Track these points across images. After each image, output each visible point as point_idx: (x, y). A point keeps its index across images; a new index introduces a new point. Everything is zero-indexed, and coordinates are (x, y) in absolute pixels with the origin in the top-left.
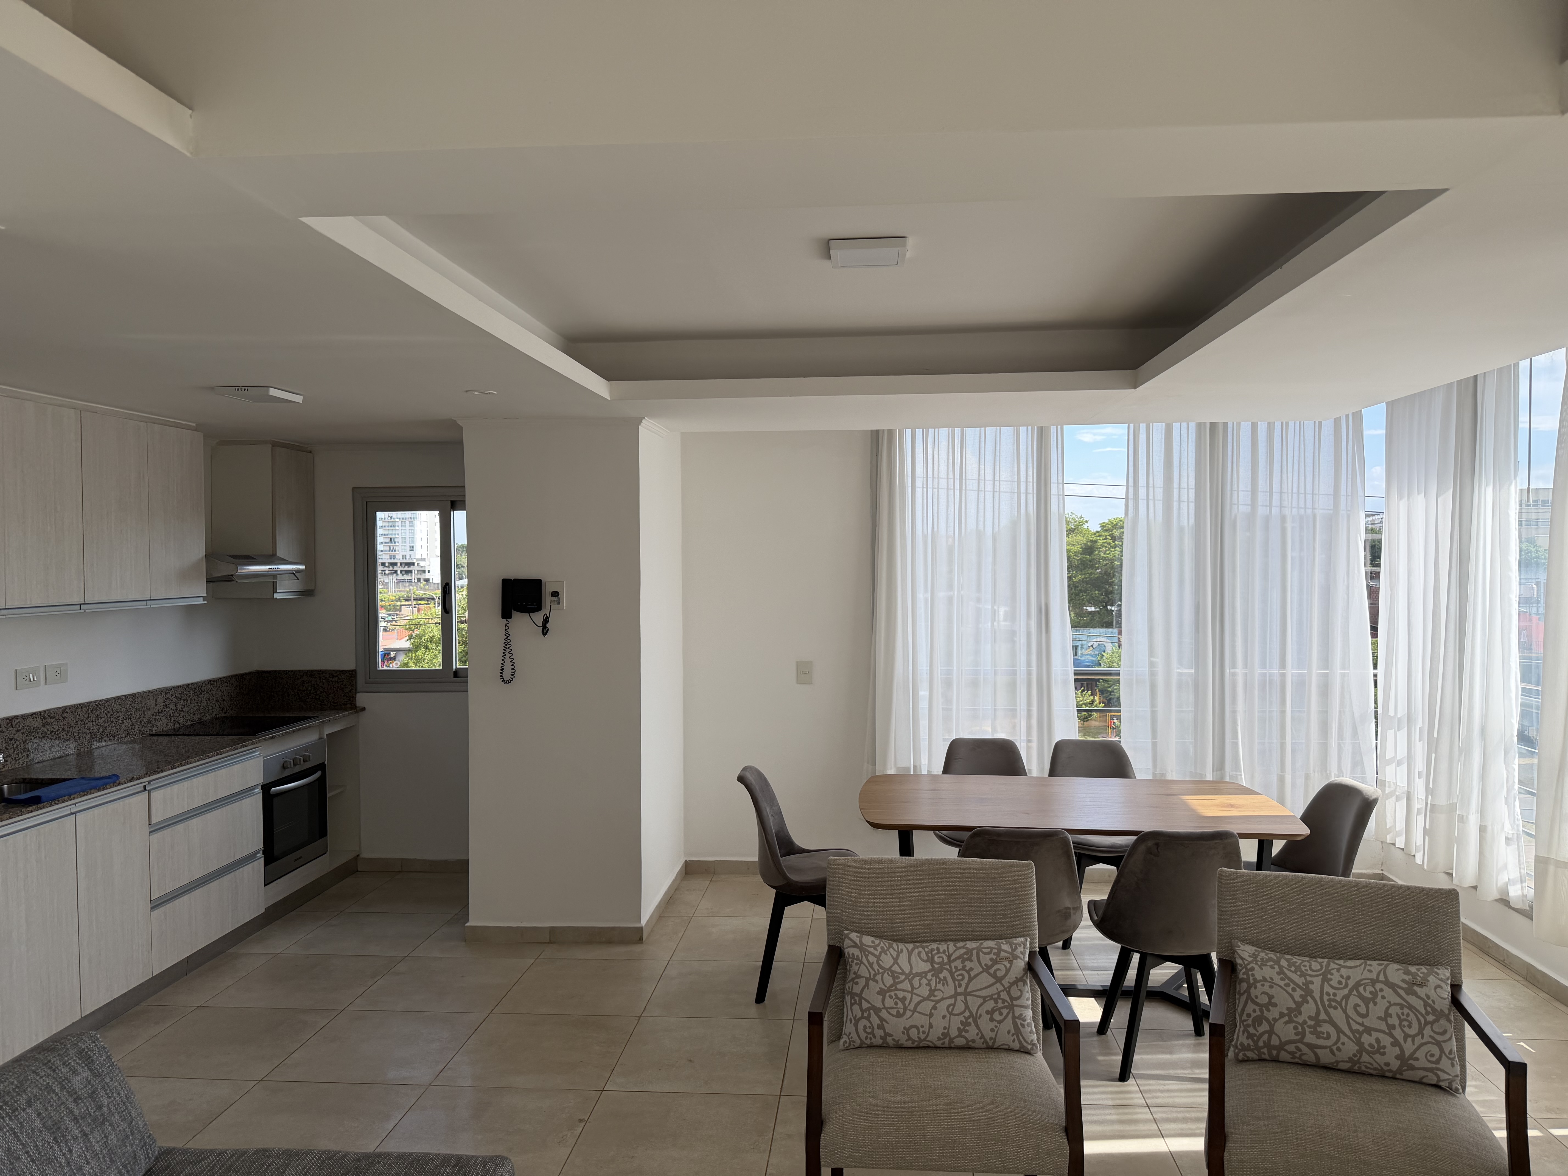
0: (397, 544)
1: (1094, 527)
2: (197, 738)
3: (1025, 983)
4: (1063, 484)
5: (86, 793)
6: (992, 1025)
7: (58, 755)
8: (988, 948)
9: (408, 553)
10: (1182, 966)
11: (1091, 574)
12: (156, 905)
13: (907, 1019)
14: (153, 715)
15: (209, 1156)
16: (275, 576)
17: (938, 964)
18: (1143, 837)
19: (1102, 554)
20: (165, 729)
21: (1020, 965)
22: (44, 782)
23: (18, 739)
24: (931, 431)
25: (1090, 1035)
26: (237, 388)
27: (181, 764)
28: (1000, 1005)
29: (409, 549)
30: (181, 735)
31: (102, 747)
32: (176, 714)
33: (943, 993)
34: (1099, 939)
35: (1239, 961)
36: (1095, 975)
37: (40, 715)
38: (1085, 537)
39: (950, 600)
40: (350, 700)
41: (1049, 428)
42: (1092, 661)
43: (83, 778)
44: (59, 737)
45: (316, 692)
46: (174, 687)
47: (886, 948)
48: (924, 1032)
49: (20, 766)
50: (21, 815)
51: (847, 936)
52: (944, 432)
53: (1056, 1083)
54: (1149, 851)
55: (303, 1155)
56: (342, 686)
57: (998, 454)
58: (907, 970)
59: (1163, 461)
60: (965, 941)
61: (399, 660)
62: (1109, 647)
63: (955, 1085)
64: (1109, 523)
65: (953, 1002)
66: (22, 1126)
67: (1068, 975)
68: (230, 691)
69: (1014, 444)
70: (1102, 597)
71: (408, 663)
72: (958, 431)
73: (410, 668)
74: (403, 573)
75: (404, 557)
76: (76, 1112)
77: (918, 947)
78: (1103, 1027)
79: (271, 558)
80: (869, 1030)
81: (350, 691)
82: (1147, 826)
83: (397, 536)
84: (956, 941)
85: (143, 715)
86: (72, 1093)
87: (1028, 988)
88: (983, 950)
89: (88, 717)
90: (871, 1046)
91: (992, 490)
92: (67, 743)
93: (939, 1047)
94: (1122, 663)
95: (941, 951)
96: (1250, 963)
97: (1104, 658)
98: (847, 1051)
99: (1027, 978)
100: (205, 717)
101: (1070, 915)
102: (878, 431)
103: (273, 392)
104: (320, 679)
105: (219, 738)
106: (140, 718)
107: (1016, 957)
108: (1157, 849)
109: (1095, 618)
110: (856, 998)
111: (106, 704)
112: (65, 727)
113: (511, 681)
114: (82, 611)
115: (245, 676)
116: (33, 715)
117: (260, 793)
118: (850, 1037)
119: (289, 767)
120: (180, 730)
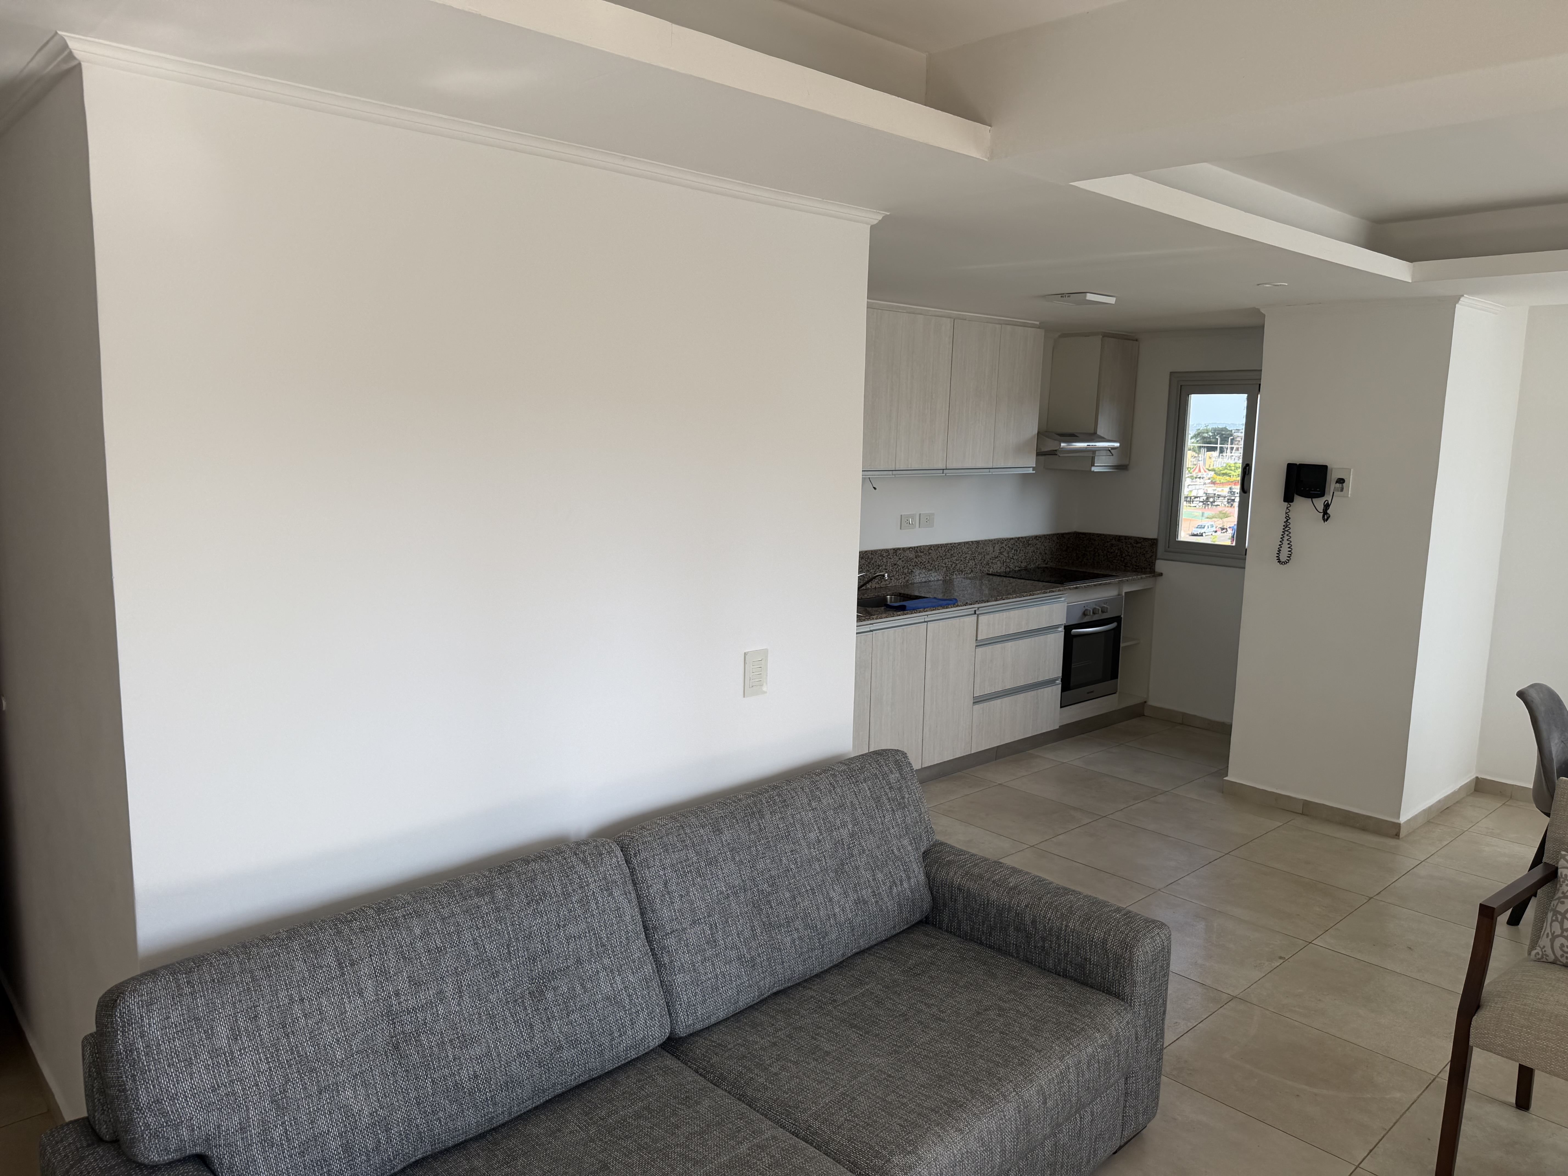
5: (935, 609)
7: (924, 580)
12: (978, 701)
14: (991, 559)
16: (1093, 452)
20: (999, 571)
22: (911, 597)
23: (900, 565)
26: (1062, 295)
27: (1002, 598)
30: (1009, 577)
31: (957, 579)
32: (1008, 561)
37: (914, 549)
40: (1149, 565)
43: (935, 598)
44: (925, 567)
45: (1122, 555)
46: (1008, 539)
49: (899, 584)
50: (893, 617)
51: (1563, 857)
56: (1144, 552)
66: (860, 792)
68: (1051, 547)
76: (890, 795)
79: (1093, 436)
81: (1151, 557)
85: (983, 558)
92: (930, 572)
98: (1538, 962)
100: (1030, 565)
103: (1090, 297)
104: (1126, 544)
106: (981, 560)
110: (1558, 916)
111: (958, 547)
112: (930, 560)
113: (1287, 562)
114: (944, 475)
115: (1065, 535)
116: (909, 549)
117: (1062, 631)
118: (1543, 950)
119: (1090, 615)
120: (1009, 573)
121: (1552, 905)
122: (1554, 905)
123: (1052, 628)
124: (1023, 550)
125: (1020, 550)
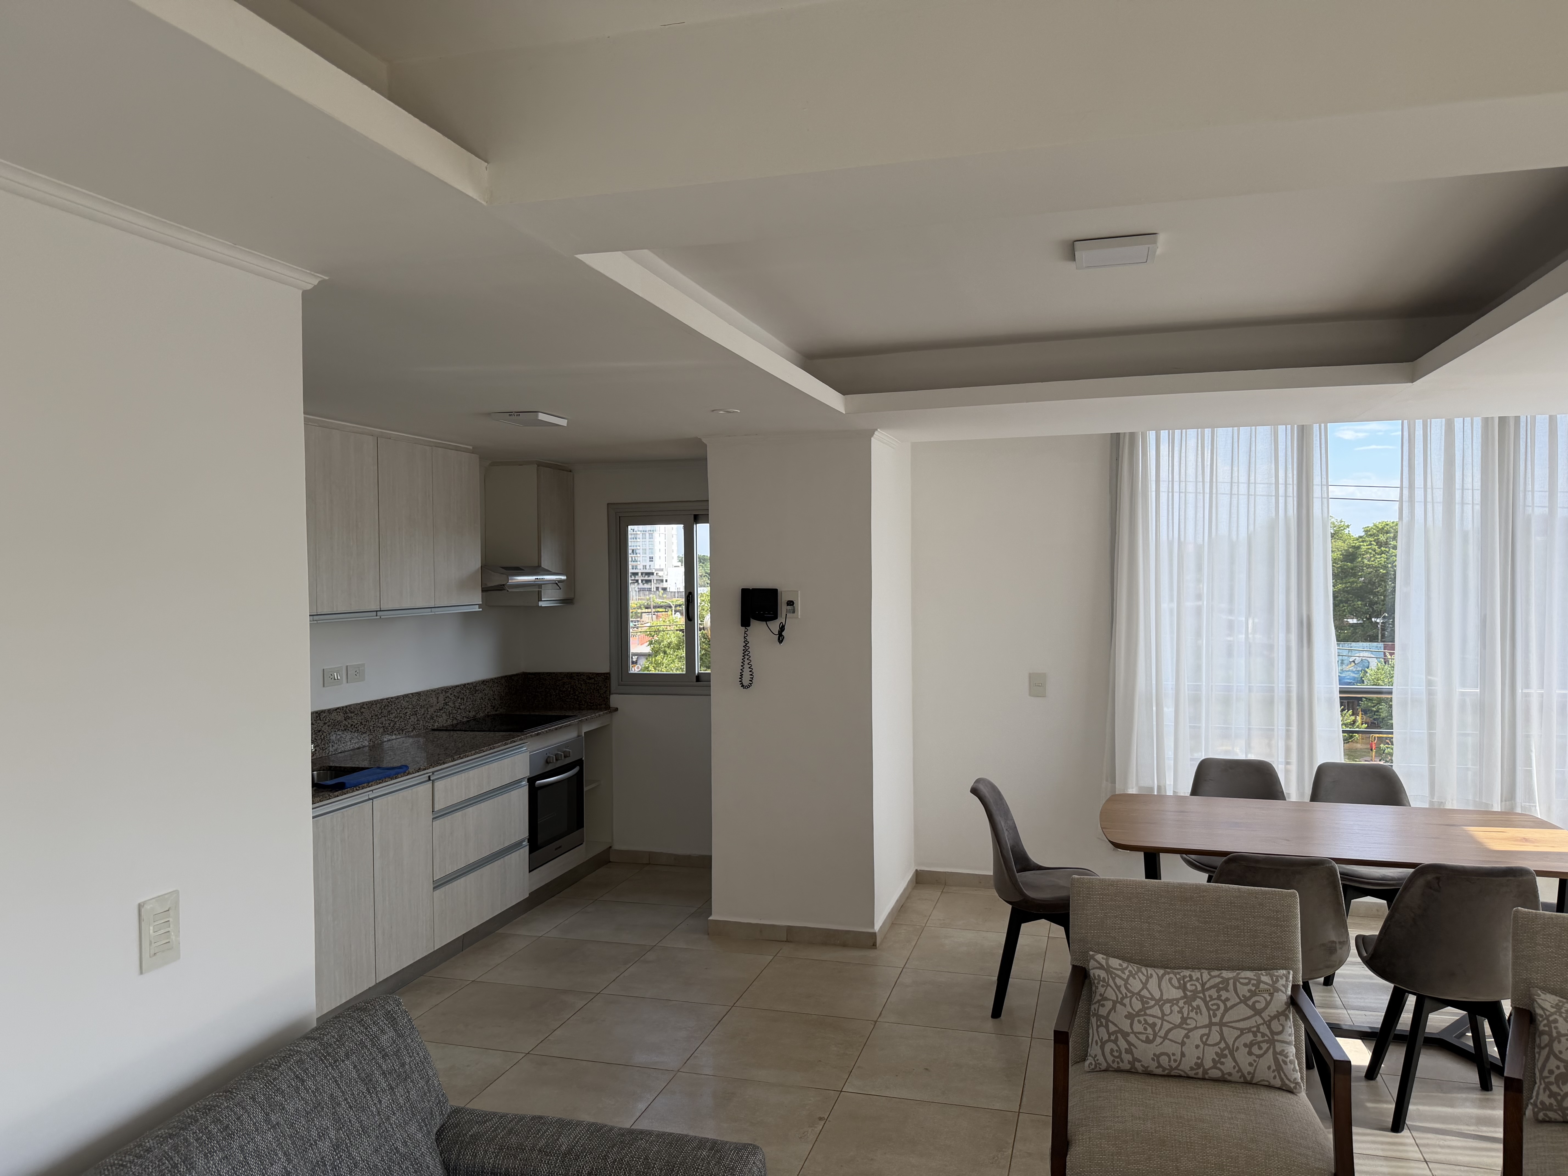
0: (639, 555)
1: (1356, 531)
2: (471, 733)
3: (1287, 1018)
4: (1328, 485)
5: (381, 781)
6: (1251, 1059)
7: (357, 746)
8: (1245, 978)
9: (648, 564)
10: (1465, 1012)
11: (1353, 582)
12: (438, 885)
13: (1156, 1046)
14: (435, 712)
15: (492, 1118)
16: (540, 586)
17: (1191, 991)
18: (1421, 870)
19: (1366, 561)
20: (445, 725)
21: (1283, 997)
22: (346, 770)
23: (325, 731)
24: (1177, 432)
25: (1358, 1079)
26: (511, 413)
27: (460, 757)
28: (1259, 1038)
29: (649, 560)
30: (458, 730)
31: (393, 740)
32: (454, 711)
33: (1196, 1021)
34: (1371, 978)
35: (1539, 1011)
36: (1362, 1015)
37: (343, 710)
38: (1346, 543)
39: (1199, 611)
40: (604, 700)
41: (1310, 427)
42: (1354, 678)
43: (378, 768)
44: (358, 730)
45: (575, 693)
46: (453, 687)
47: (1134, 972)
48: (1175, 1061)
49: (326, 755)
50: (330, 799)
51: (1093, 957)
52: (1192, 433)
53: (1322, 1126)
54: (1429, 885)
55: (573, 1125)
56: (598, 688)
57: (1253, 454)
58: (1157, 996)
59: (1442, 459)
60: (1220, 970)
61: (640, 665)
62: (1374, 663)
63: (1210, 1118)
64: (1374, 527)
65: (1207, 1032)
66: (342, 1076)
67: (1331, 1013)
68: (500, 691)
69: (1271, 444)
70: (1366, 608)
71: (649, 667)
72: (1208, 431)
73: (651, 672)
74: (644, 582)
75: (645, 567)
76: (384, 1067)
77: (1169, 973)
78: (1372, 1071)
79: (537, 569)
80: (1116, 1054)
81: (605, 692)
82: (1426, 858)
83: (638, 548)
84: (1210, 969)
85: (426, 712)
86: (381, 1050)
87: (1290, 1023)
88: (1241, 980)
89: (382, 713)
90: (1119, 1071)
91: (1246, 493)
92: (364, 735)
93: (1192, 1078)
94: (1395, 680)
95: (1194, 978)
96: (1552, 1014)
97: (1368, 675)
98: (1093, 1073)
99: (1290, 1013)
100: (478, 714)
101: (1336, 950)
102: (1118, 434)
103: (542, 417)
104: (579, 681)
105: (492, 734)
106: (424, 714)
107: (1277, 990)
108: (1438, 883)
109: (1357, 631)
110: (1102, 1020)
111: (396, 701)
112: (363, 721)
113: (749, 686)
114: (378, 617)
115: (513, 678)
116: (336, 709)
117: (526, 785)
118: (1096, 1059)
119: (553, 762)
120: (456, 726)
121: (1092, 1009)
122: (1095, 1009)
123: (515, 784)
124: (470, 698)
125: (467, 698)
